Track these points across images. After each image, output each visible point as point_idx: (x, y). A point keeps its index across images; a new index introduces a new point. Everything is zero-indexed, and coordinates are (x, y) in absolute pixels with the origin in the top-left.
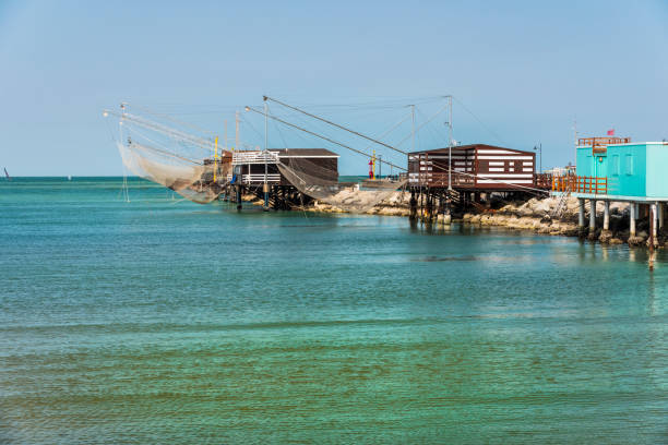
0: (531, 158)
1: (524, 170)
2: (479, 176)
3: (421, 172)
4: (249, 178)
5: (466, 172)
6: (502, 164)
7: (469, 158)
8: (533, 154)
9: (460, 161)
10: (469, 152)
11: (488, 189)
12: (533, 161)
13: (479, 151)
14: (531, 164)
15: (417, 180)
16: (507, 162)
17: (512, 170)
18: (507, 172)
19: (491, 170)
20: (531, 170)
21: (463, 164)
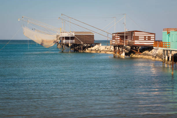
0: (154, 35)
1: (151, 39)
2: (135, 41)
3: (116, 40)
4: (64, 41)
5: (131, 40)
6: (144, 37)
7: (132, 35)
8: (154, 34)
9: (129, 36)
10: (132, 33)
11: (138, 46)
12: (155, 36)
13: (135, 33)
14: (154, 37)
15: (114, 43)
16: (145, 36)
17: (147, 39)
18: (145, 40)
19: (139, 39)
20: (154, 39)
21: (131, 37)
